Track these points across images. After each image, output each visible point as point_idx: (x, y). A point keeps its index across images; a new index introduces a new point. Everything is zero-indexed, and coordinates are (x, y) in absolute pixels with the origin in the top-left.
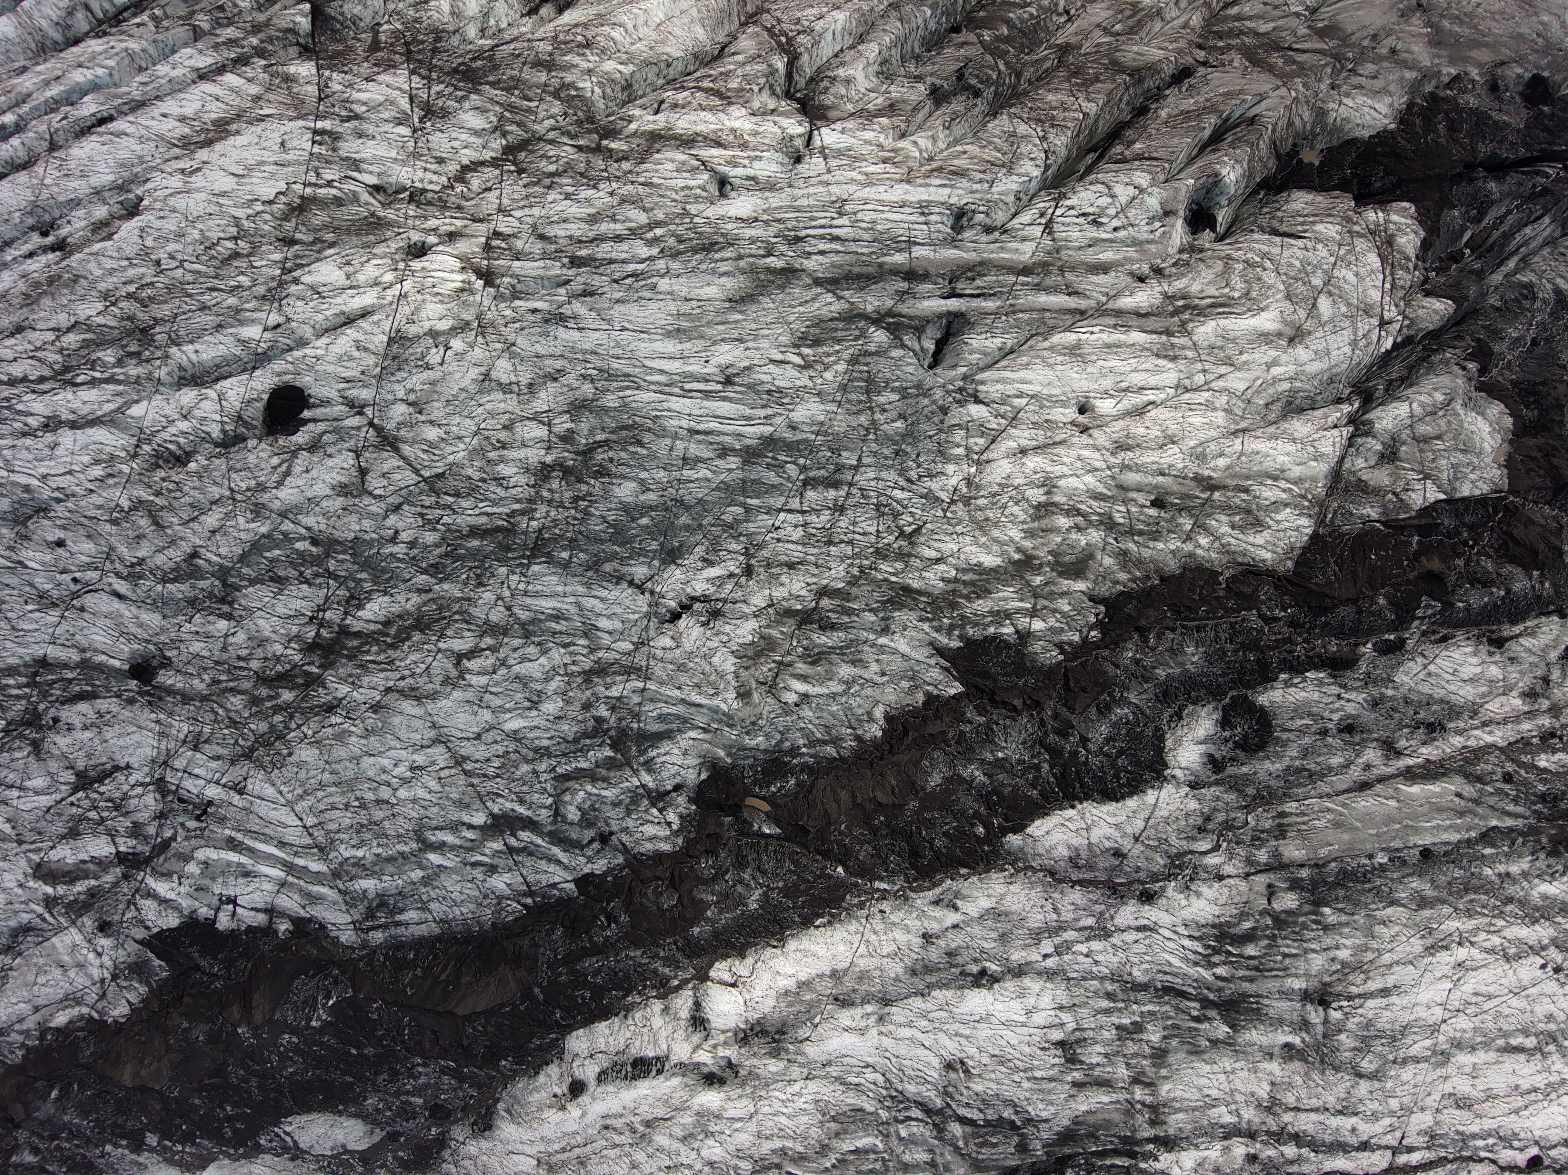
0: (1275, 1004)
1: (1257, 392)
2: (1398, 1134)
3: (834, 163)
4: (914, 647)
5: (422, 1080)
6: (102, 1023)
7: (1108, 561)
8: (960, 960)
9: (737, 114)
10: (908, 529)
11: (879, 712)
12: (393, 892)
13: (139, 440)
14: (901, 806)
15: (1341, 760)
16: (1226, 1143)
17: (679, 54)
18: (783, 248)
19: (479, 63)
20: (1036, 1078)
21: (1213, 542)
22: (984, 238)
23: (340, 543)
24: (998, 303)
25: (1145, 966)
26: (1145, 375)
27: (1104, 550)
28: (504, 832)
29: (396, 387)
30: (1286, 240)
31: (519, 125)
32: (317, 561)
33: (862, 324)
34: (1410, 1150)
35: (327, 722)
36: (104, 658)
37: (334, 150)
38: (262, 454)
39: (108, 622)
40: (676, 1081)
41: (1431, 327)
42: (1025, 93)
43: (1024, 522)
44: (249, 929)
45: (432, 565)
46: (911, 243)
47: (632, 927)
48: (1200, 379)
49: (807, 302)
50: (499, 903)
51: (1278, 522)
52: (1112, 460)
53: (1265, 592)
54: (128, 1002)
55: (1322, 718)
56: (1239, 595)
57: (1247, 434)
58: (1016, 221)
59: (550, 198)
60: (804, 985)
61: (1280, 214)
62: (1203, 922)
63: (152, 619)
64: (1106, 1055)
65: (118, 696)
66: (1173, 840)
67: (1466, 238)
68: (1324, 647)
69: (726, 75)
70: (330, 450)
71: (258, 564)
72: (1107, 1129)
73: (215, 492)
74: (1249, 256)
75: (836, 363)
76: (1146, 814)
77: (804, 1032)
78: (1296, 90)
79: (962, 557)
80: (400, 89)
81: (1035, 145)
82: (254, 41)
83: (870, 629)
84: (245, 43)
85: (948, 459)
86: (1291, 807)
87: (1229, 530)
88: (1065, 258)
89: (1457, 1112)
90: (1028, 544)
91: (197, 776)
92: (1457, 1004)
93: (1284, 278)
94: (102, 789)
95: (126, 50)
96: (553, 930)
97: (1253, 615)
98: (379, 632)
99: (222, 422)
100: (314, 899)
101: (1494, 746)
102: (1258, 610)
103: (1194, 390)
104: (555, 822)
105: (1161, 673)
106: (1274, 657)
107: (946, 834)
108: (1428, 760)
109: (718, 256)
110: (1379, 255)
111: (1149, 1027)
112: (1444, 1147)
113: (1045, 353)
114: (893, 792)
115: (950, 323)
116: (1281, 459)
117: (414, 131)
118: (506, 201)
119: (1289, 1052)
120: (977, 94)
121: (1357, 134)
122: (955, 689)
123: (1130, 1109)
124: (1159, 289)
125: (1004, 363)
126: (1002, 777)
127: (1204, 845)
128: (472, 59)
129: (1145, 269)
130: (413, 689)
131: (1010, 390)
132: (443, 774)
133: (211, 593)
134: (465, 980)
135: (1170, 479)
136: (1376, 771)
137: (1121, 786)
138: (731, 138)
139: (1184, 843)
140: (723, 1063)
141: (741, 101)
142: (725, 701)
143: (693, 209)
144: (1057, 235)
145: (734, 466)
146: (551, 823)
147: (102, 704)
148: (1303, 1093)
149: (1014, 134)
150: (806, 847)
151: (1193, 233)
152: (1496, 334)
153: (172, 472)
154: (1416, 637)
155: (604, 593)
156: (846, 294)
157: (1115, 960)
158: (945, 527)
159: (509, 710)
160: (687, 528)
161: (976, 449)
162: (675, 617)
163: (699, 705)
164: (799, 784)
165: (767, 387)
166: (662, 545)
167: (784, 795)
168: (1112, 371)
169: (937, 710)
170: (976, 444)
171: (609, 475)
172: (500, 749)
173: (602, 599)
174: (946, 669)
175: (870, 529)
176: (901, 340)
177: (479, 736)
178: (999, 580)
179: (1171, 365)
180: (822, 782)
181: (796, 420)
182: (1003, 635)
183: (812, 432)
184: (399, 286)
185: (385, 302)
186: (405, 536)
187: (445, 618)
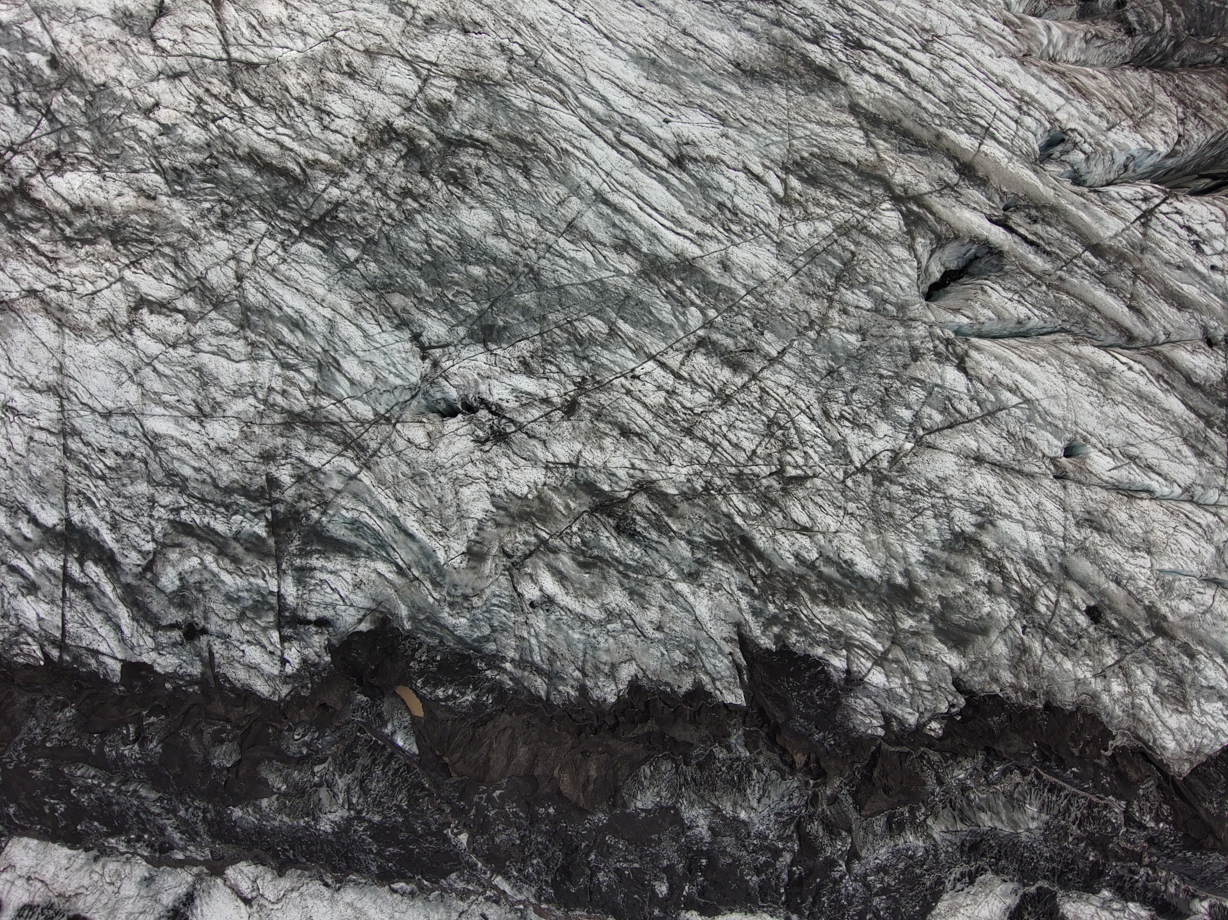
4: (715, 618)
7: (1000, 648)
10: (791, 472)
11: (626, 672)
14: (583, 811)
18: (836, 45)
21: (1126, 695)
22: (1070, 184)
23: (82, 81)
24: (1048, 267)
26: (1161, 454)
27: (1003, 632)
28: (71, 551)
32: (42, 87)
33: (878, 192)
42: (1177, 68)
43: (932, 544)
45: (175, 169)
46: (988, 133)
47: (162, 763)
48: (1213, 496)
49: (829, 124)
50: (17, 634)
51: (1203, 713)
52: (1073, 531)
53: (1147, 787)
56: (1120, 776)
57: (1223, 590)
58: (1113, 188)
75: (821, 219)
79: (836, 542)
81: (1171, 122)
83: (675, 565)
85: (886, 415)
87: (1150, 691)
88: (1148, 265)
90: (921, 573)
96: (63, 706)
97: (1119, 807)
103: (1201, 505)
104: (141, 576)
105: (986, 820)
106: (1114, 868)
107: (618, 872)
113: (1068, 359)
114: (585, 786)
115: (976, 257)
120: (1130, 32)
122: (735, 697)
124: (1223, 366)
125: (1012, 342)
126: (728, 841)
129: (1220, 333)
130: (61, 309)
131: (1007, 376)
132: (37, 436)
135: (1122, 593)
142: (446, 550)
144: (1150, 232)
145: (626, 270)
146: (135, 575)
149: (1153, 97)
150: (437, 788)
155: (373, 329)
158: (836, 494)
159: (166, 405)
160: (525, 310)
161: (927, 423)
162: (450, 412)
163: (411, 537)
164: (477, 705)
165: (721, 198)
166: (482, 313)
167: (449, 709)
168: (1129, 426)
169: (699, 711)
170: (930, 417)
171: (465, 188)
172: (125, 447)
173: (366, 336)
174: (737, 666)
175: (746, 444)
176: (913, 239)
177: (107, 415)
178: (862, 596)
179: (1194, 460)
180: (505, 719)
181: (734, 258)
182: (829, 665)
183: (745, 286)
186: (163, 115)
187: (152, 243)
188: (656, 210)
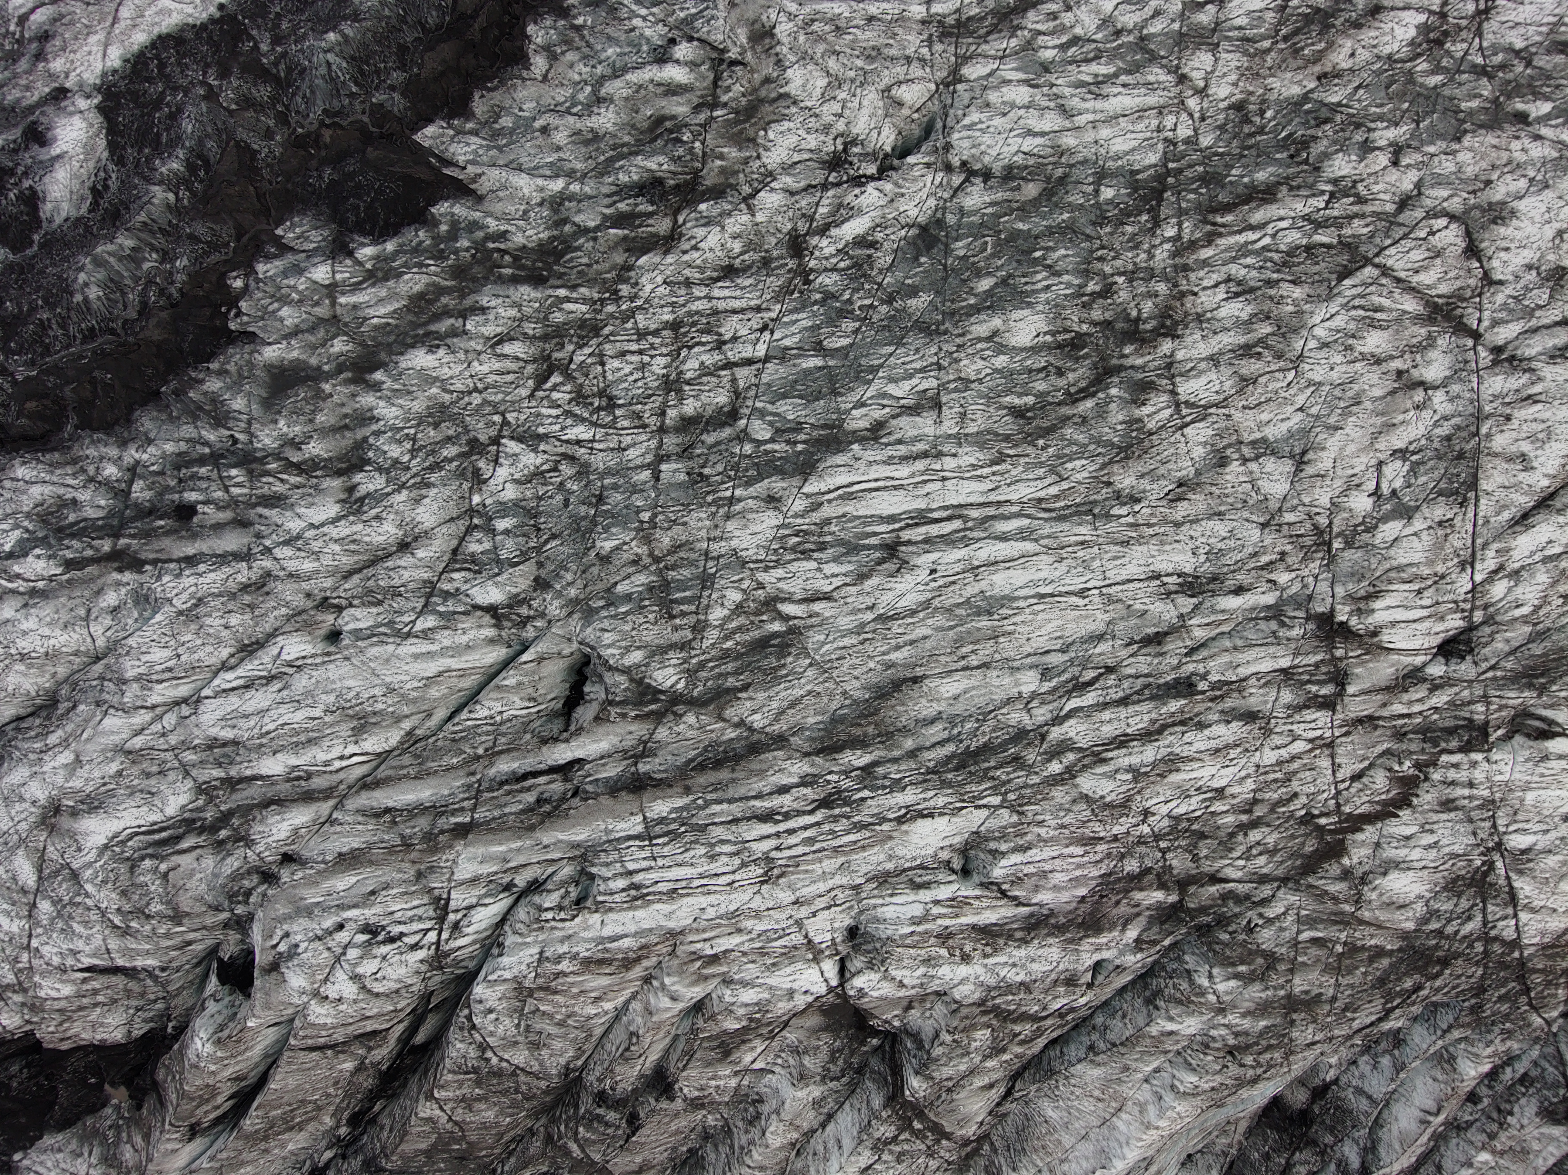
1: (87, 720)
3: (795, 938)
4: (505, 186)
7: (240, 403)
9: (966, 988)
10: (556, 379)
11: (539, 64)
18: (846, 783)
21: (98, 472)
22: (538, 870)
23: (1482, 125)
24: (493, 771)
26: (249, 707)
27: (250, 419)
29: (1448, 408)
30: (107, 962)
31: (1326, 895)
32: (1510, 89)
33: (699, 689)
42: (531, 1113)
43: (378, 433)
45: (1326, 121)
46: (647, 836)
48: (170, 720)
49: (793, 705)
51: (16, 525)
52: (267, 564)
56: (43, 399)
57: (90, 653)
58: (499, 908)
59: (1250, 784)
61: (135, 1001)
69: (997, 1049)
70: (1533, 276)
74: (148, 927)
75: (727, 619)
76: (117, 29)
79: (462, 354)
81: (493, 1034)
83: (581, 198)
85: (519, 506)
87: (80, 496)
88: (405, 864)
90: (365, 399)
93: (89, 902)
97: (21, 373)
105: (125, 241)
115: (567, 725)
116: (29, 624)
118: (1324, 762)
122: (427, 134)
124: (258, 848)
129: (285, 875)
131: (445, 638)
135: (176, 553)
137: (157, 56)
138: (968, 945)
141: (964, 1011)
142: (791, 17)
143: (1006, 816)
144: (427, 898)
145: (855, 412)
149: (530, 1045)
155: (1029, 144)
156: (730, 734)
158: (500, 396)
160: (912, 291)
161: (478, 534)
165: (828, 554)
166: (947, 251)
168: (298, 703)
170: (479, 541)
171: (1060, 346)
173: (1029, 132)
174: (448, 163)
175: (616, 363)
176: (632, 679)
178: (397, 330)
179: (214, 732)
181: (771, 513)
182: (372, 242)
183: (741, 499)
184: (1478, 578)
185: (1495, 546)
186: (1382, 159)
187: (1286, 39)
188: (877, 489)
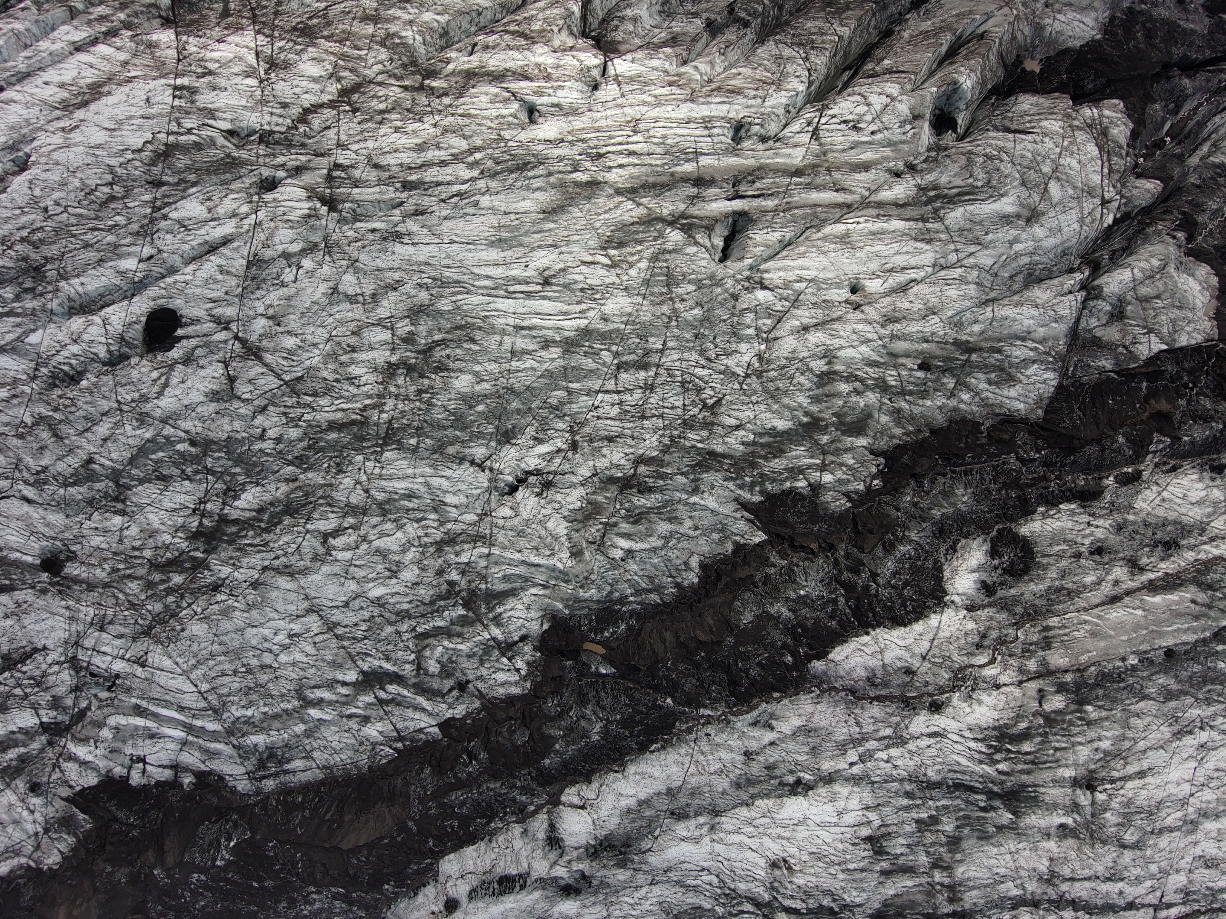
0: (1050, 791)
1: (1003, 266)
2: (1158, 894)
3: (626, 88)
4: (721, 504)
5: (317, 905)
6: (39, 871)
7: (884, 419)
8: (777, 772)
9: (541, 51)
10: (710, 402)
11: (694, 562)
12: (280, 744)
13: (37, 364)
14: (719, 643)
15: (1094, 578)
16: (1014, 913)
17: (487, 4)
18: (588, 164)
19: (315, 21)
20: (849, 870)
21: (974, 397)
22: (761, 146)
23: (215, 443)
24: (776, 202)
25: (938, 767)
26: (906, 257)
27: (880, 409)
28: (374, 686)
29: (257, 303)
30: (1017, 135)
31: (351, 71)
32: (196, 459)
33: (659, 226)
34: (1169, 906)
35: (213, 600)
36: (18, 555)
37: (192, 102)
38: (143, 370)
39: (20, 523)
40: (537, 894)
41: (1144, 204)
42: (787, 23)
43: (809, 390)
44: (158, 783)
45: (297, 458)
46: (697, 154)
47: (492, 763)
48: (953, 258)
49: (610, 209)
50: (373, 749)
51: (1028, 377)
52: (882, 331)
53: (1021, 437)
54: (60, 851)
55: (1076, 543)
56: (1000, 441)
57: (996, 303)
58: (786, 130)
59: (382, 132)
60: (643, 803)
61: (1010, 115)
62: (985, 725)
63: (57, 518)
64: (908, 846)
65: (33, 587)
66: (955, 657)
67: (1166, 129)
68: (1074, 482)
69: (529, 19)
70: (202, 362)
71: (145, 465)
72: (912, 909)
73: (105, 405)
74: (988, 150)
75: (638, 261)
76: (931, 636)
77: (646, 844)
78: (1017, 9)
79: (758, 423)
80: (247, 47)
81: (799, 65)
82: (122, 16)
83: (682, 490)
84: (114, 18)
85: (741, 339)
86: (1054, 621)
87: (986, 386)
88: (831, 160)
89: (1207, 871)
90: (814, 408)
91: (104, 653)
92: (1202, 779)
93: (1018, 167)
94: (25, 669)
95: (12, 30)
96: (422, 769)
97: (1012, 458)
98: (254, 519)
99: (108, 344)
100: (212, 754)
101: (1221, 558)
102: (1016, 453)
103: (949, 268)
104: (418, 675)
105: (936, 513)
106: (1032, 493)
107: (759, 664)
108: (1167, 574)
109: (530, 174)
110: (1097, 145)
111: (944, 819)
112: (1198, 901)
113: (819, 242)
114: (711, 631)
115: (735, 222)
116: (1027, 322)
117: (261, 82)
118: (343, 137)
119: (1064, 831)
120: (746, 24)
121: (1070, 44)
122: (759, 537)
123: (931, 890)
124: (913, 182)
125: (784, 253)
126: (805, 611)
127: (982, 659)
128: (310, 18)
129: (901, 165)
130: (287, 567)
131: (791, 276)
132: (317, 639)
133: (106, 493)
134: (348, 818)
135: (933, 345)
136: (1124, 586)
137: (907, 613)
138: (536, 72)
139: (965, 658)
140: (577, 876)
141: (543, 40)
142: (560, 560)
143: (507, 134)
144: (823, 140)
145: (556, 356)
146: (415, 676)
147: (19, 595)
148: (1077, 865)
149: (781, 57)
150: (638, 683)
151: (938, 135)
152: (1199, 207)
153: (67, 390)
154: (1150, 468)
155: (449, 473)
156: (644, 200)
157: (912, 763)
158: (742, 398)
159: (372, 580)
160: (518, 411)
161: (765, 328)
162: (513, 489)
163: (538, 565)
164: (629, 628)
165: (580, 285)
166: (497, 428)
167: (617, 639)
168: (877, 255)
169: (745, 557)
170: (764, 325)
171: (447, 370)
172: (366, 614)
173: (448, 478)
174: (750, 521)
175: (677, 404)
176: (694, 238)
177: (346, 605)
178: (791, 441)
179: (928, 247)
180: (649, 626)
181: (607, 312)
182: (797, 488)
183: (622, 322)
184: (254, 216)
185: (243, 230)
186: (271, 433)
187: (311, 503)
188: (551, 315)
